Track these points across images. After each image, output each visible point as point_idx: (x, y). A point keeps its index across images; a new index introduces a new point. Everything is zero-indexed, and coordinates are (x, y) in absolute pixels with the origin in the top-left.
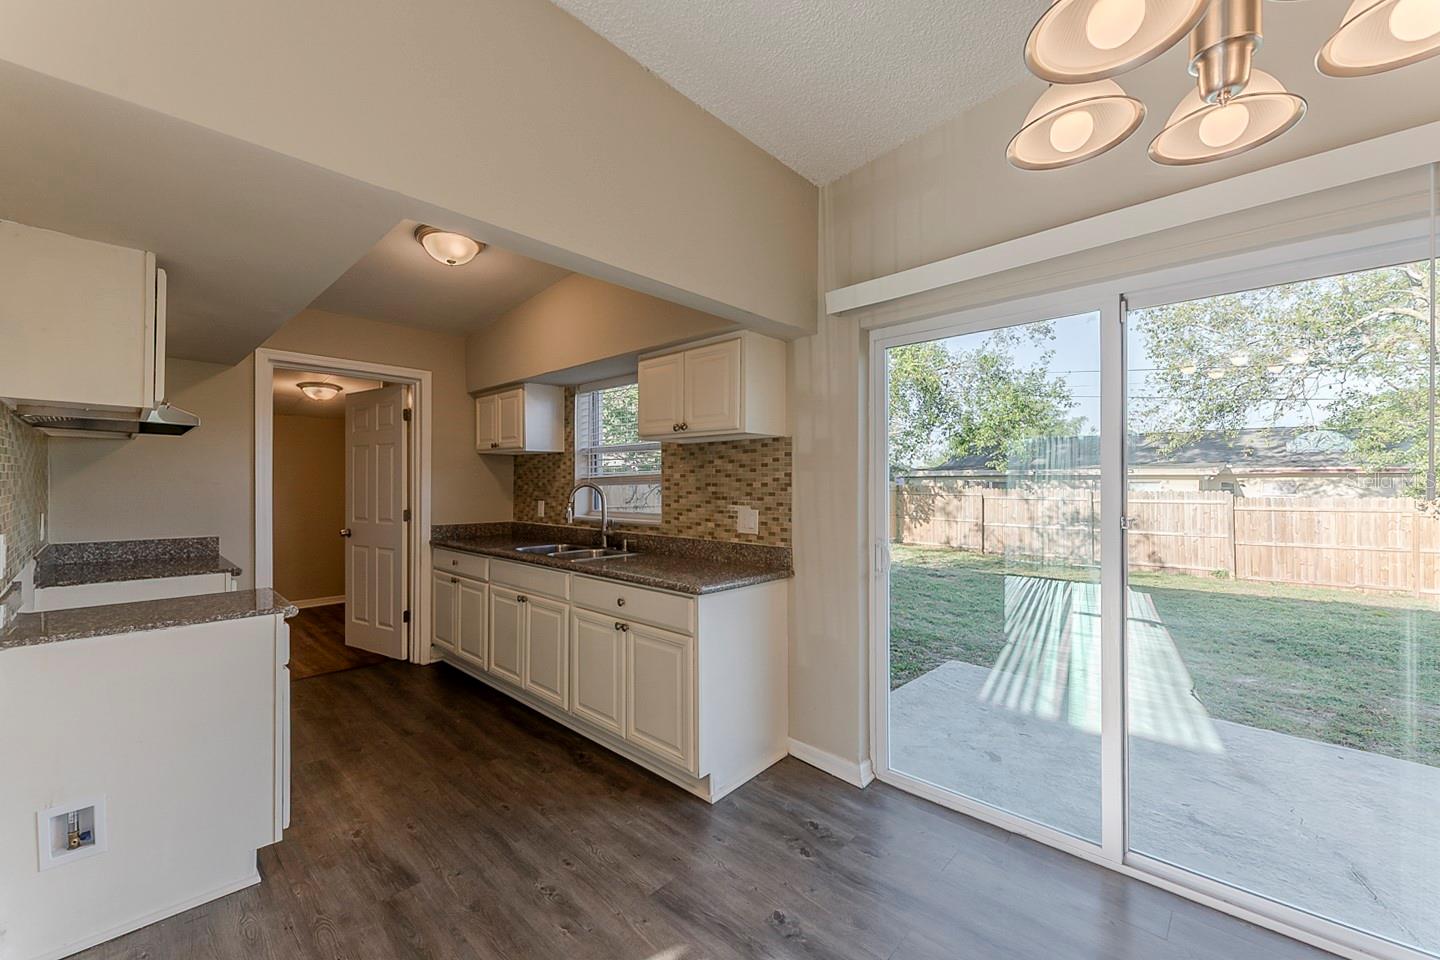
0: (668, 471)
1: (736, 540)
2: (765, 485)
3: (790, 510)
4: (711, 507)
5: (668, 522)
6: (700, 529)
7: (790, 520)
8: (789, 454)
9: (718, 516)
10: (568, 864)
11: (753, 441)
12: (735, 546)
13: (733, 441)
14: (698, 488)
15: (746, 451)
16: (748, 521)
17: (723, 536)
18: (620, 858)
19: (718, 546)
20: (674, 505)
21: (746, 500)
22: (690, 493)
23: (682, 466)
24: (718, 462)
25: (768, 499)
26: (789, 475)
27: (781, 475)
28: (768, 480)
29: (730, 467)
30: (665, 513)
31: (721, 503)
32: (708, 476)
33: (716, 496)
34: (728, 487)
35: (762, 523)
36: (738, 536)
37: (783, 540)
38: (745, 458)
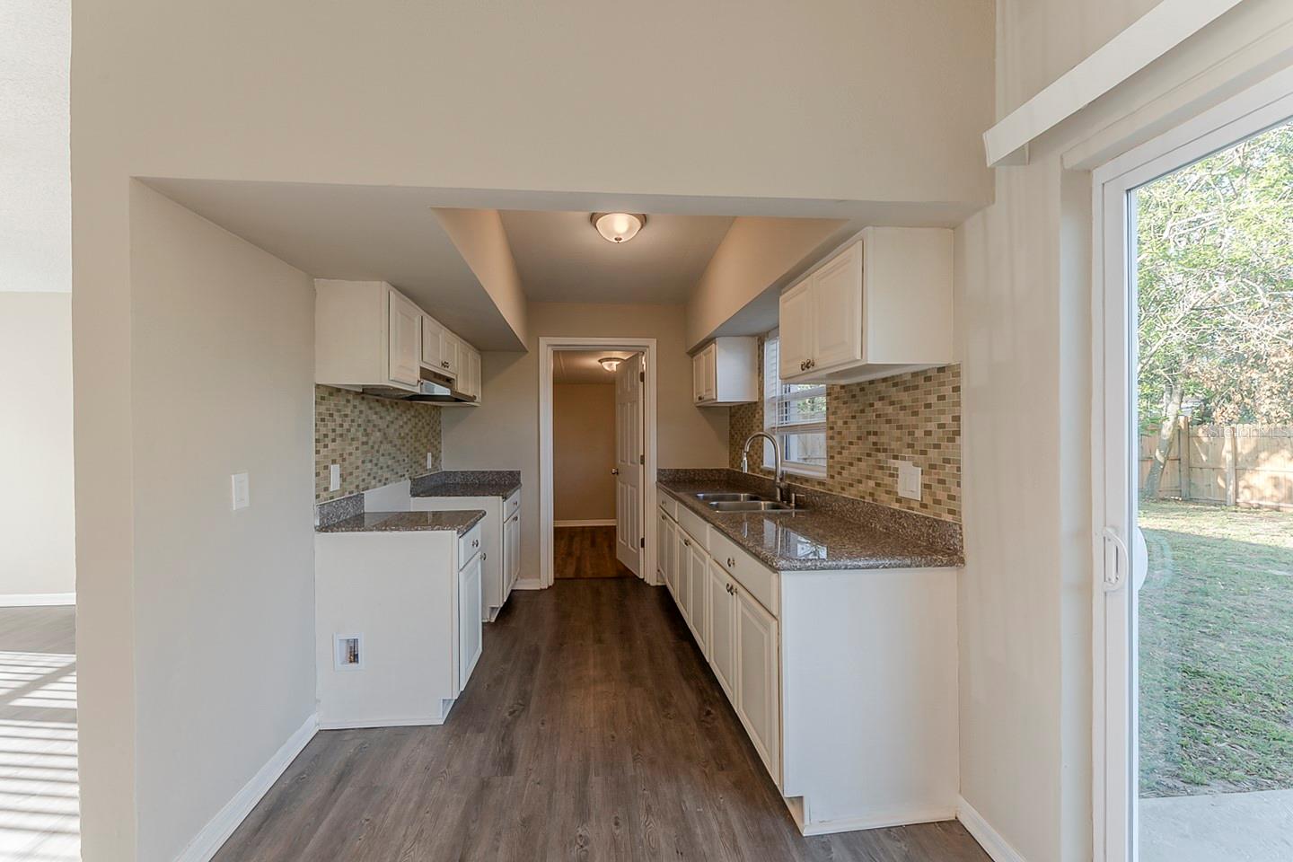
0: (832, 418)
1: (896, 506)
2: (928, 433)
3: (959, 469)
4: (871, 461)
5: (832, 477)
6: (861, 487)
7: (959, 485)
8: (957, 389)
9: (878, 473)
10: (617, 824)
11: (915, 374)
12: (894, 513)
13: (893, 377)
14: (859, 438)
15: (906, 389)
16: (910, 481)
17: (884, 499)
18: (663, 845)
19: (876, 510)
20: (838, 458)
21: (907, 452)
22: (851, 443)
23: (844, 411)
24: (878, 405)
25: (933, 453)
26: (957, 419)
27: (946, 419)
28: (932, 426)
29: (890, 410)
30: (830, 467)
31: (881, 456)
32: (868, 422)
33: (877, 448)
34: (889, 436)
35: (926, 486)
36: (899, 500)
37: (951, 512)
38: (906, 398)
